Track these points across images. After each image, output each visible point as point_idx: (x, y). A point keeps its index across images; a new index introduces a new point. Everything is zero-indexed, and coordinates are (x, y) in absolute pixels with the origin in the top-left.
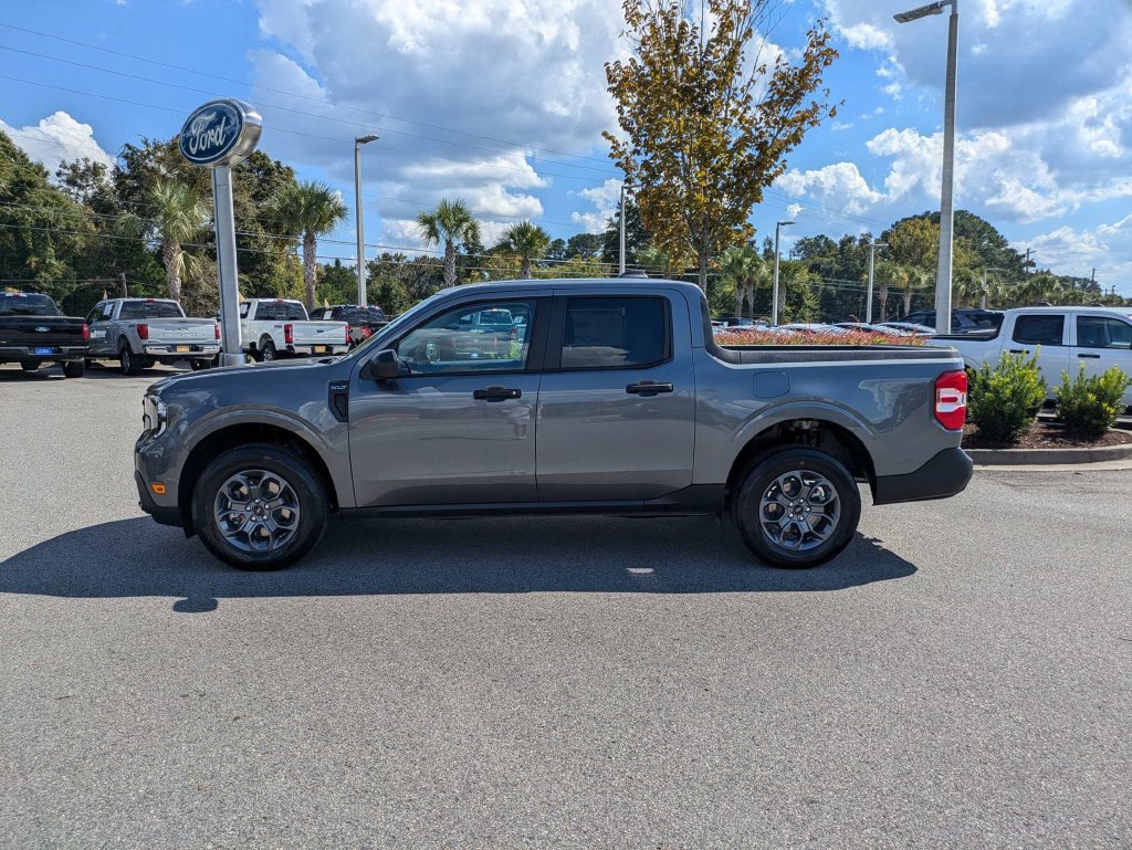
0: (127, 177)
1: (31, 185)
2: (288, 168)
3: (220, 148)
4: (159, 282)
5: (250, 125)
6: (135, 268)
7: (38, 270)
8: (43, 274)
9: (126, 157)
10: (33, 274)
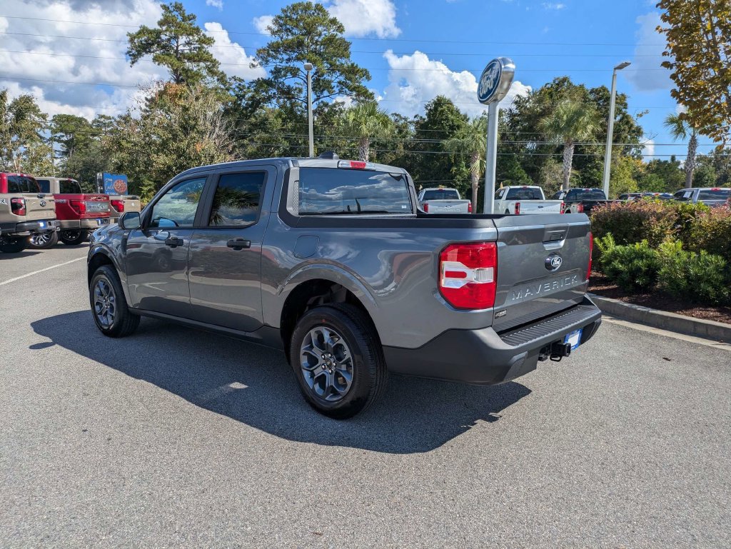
0: (515, 115)
1: (459, 127)
2: (622, 95)
3: (492, 89)
4: (520, 178)
5: (507, 72)
6: (507, 171)
7: (456, 174)
8: (458, 176)
9: (516, 103)
10: (453, 177)
